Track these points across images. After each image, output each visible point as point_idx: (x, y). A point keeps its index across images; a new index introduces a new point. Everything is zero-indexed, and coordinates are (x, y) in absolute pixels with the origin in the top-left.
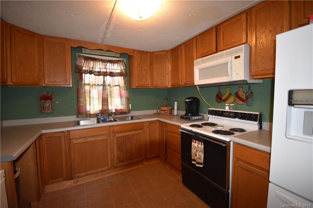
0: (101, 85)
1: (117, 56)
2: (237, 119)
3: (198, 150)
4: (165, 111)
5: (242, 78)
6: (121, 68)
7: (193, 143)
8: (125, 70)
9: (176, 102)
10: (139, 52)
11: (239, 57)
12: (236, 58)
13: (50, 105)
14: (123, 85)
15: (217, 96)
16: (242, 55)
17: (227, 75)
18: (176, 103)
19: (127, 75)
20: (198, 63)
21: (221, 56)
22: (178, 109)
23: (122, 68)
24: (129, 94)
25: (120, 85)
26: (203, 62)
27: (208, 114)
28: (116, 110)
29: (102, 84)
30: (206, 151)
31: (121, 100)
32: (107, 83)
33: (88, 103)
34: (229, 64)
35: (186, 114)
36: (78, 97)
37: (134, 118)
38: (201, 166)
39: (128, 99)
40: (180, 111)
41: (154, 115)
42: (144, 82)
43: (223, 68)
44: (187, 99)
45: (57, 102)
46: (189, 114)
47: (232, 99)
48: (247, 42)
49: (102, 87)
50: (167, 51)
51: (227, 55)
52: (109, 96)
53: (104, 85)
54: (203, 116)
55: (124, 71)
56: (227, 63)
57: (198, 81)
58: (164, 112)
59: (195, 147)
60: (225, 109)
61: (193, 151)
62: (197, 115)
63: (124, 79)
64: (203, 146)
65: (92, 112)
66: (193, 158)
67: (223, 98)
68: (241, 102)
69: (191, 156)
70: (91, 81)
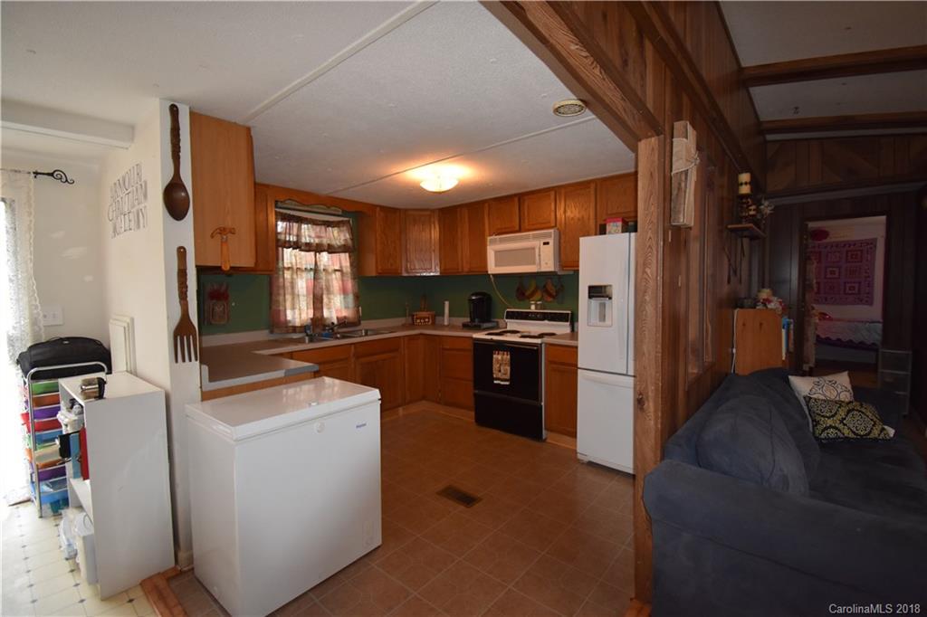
0: (311, 269)
1: (336, 213)
2: (546, 322)
3: (501, 367)
4: (424, 318)
5: (552, 269)
6: (345, 236)
7: (495, 356)
8: (352, 239)
9: (446, 300)
10: (383, 208)
11: (548, 243)
12: (545, 244)
13: (224, 309)
14: (349, 270)
15: (518, 289)
16: (551, 242)
17: (534, 263)
18: (447, 303)
19: (355, 250)
20: (493, 242)
21: (527, 238)
22: (450, 315)
23: (348, 236)
24: (359, 288)
25: (344, 270)
26: (501, 241)
27: (507, 318)
28: (337, 318)
29: (313, 267)
30: (513, 364)
31: (344, 298)
32: (322, 268)
33: (288, 304)
34: (537, 251)
35: (472, 320)
36: (271, 294)
37: (369, 333)
38: (507, 383)
39: (357, 297)
40: (454, 319)
41: (404, 327)
42: (391, 265)
43: (529, 255)
44: (473, 295)
45: (233, 304)
46: (477, 320)
47: (538, 296)
48: (556, 226)
49: (312, 273)
50: (433, 211)
51: (535, 237)
52: (325, 292)
53: (316, 270)
54: (497, 322)
55: (350, 242)
56: (534, 249)
57: (493, 268)
58: (422, 321)
59: (497, 360)
60: (530, 308)
61: (496, 366)
62: (489, 321)
63: (350, 257)
64: (509, 357)
65: (298, 323)
66: (495, 376)
67: (527, 293)
68: (551, 299)
69: (492, 373)
70: (294, 261)
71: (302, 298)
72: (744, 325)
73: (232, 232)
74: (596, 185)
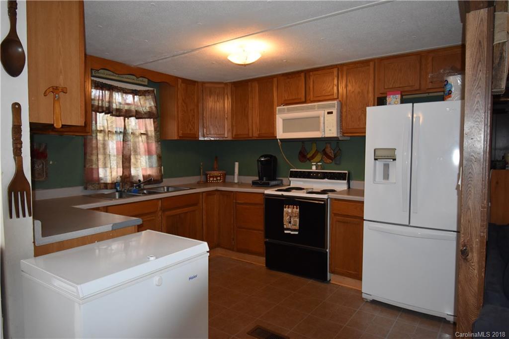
0: (121, 132)
1: (143, 83)
2: (326, 180)
3: (291, 218)
4: (216, 177)
5: (335, 135)
6: (150, 104)
7: (285, 209)
8: (156, 107)
9: (237, 161)
10: (185, 81)
11: (331, 113)
12: (329, 113)
13: (43, 166)
14: (153, 134)
15: (301, 153)
16: (335, 111)
17: (318, 130)
18: (237, 164)
19: (158, 116)
20: (282, 111)
21: (313, 108)
22: (240, 174)
23: (153, 104)
24: (161, 148)
25: (149, 134)
26: (289, 111)
27: (291, 177)
28: (143, 176)
29: (123, 131)
30: (302, 216)
31: (149, 159)
32: (130, 131)
33: (101, 163)
34: (322, 119)
35: (261, 179)
36: (85, 154)
37: (170, 189)
38: (297, 233)
39: (160, 158)
40: (242, 177)
41: (199, 184)
42: (191, 130)
43: (314, 122)
44: (262, 157)
45: (51, 163)
46: (264, 178)
47: (318, 157)
48: (338, 98)
49: (121, 136)
50: (226, 84)
51: (320, 108)
52: (132, 153)
53: (125, 133)
54: (282, 180)
55: (154, 108)
56: (319, 117)
57: (281, 133)
58: (215, 179)
59: (288, 213)
60: (311, 169)
61: (286, 218)
62: (275, 179)
63: (154, 122)
64: (298, 210)
65: (109, 181)
66: (285, 227)
67: (309, 156)
68: (329, 161)
69: (283, 225)
70: (106, 124)
71: (112, 158)
72: (497, 183)
73: (64, 91)
74: (375, 63)
